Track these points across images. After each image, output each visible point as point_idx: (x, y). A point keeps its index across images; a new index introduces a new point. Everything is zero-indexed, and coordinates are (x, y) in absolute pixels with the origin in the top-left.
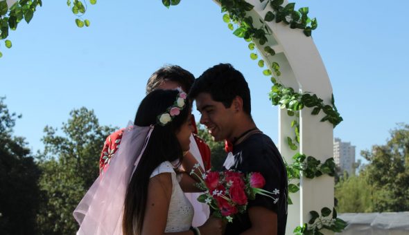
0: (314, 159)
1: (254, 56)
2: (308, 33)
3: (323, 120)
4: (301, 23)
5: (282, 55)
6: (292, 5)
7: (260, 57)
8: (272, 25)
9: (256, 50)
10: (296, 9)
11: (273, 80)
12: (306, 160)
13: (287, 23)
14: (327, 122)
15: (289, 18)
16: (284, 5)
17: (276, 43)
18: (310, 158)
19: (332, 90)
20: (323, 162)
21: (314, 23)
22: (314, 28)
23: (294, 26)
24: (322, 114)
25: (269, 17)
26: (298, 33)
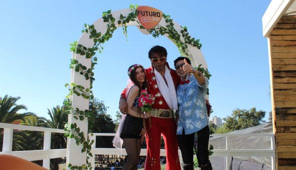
2: (199, 48)
4: (197, 45)
5: (191, 55)
6: (194, 39)
8: (187, 44)
10: (195, 40)
13: (192, 44)
15: (192, 43)
16: (191, 39)
17: (189, 51)
21: (201, 45)
22: (201, 46)
23: (194, 46)
25: (186, 42)
26: (196, 48)
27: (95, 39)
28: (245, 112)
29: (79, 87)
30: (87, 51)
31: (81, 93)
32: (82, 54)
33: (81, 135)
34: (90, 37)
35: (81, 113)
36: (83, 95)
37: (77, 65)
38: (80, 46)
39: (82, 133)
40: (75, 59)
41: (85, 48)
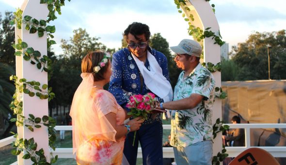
0: (211, 63)
1: (180, 12)
3: (215, 43)
7: (183, 12)
9: (181, 9)
11: (189, 23)
12: (206, 65)
14: (217, 45)
18: (208, 63)
19: (219, 28)
20: (215, 65)
24: (214, 41)
27: (49, 5)
28: (268, 36)
29: (32, 83)
30: (39, 26)
31: (35, 91)
32: (33, 31)
33: (41, 153)
34: (42, 2)
35: (38, 120)
36: (38, 95)
37: (26, 49)
38: (28, 18)
39: (42, 150)
40: (23, 41)
41: (35, 21)
